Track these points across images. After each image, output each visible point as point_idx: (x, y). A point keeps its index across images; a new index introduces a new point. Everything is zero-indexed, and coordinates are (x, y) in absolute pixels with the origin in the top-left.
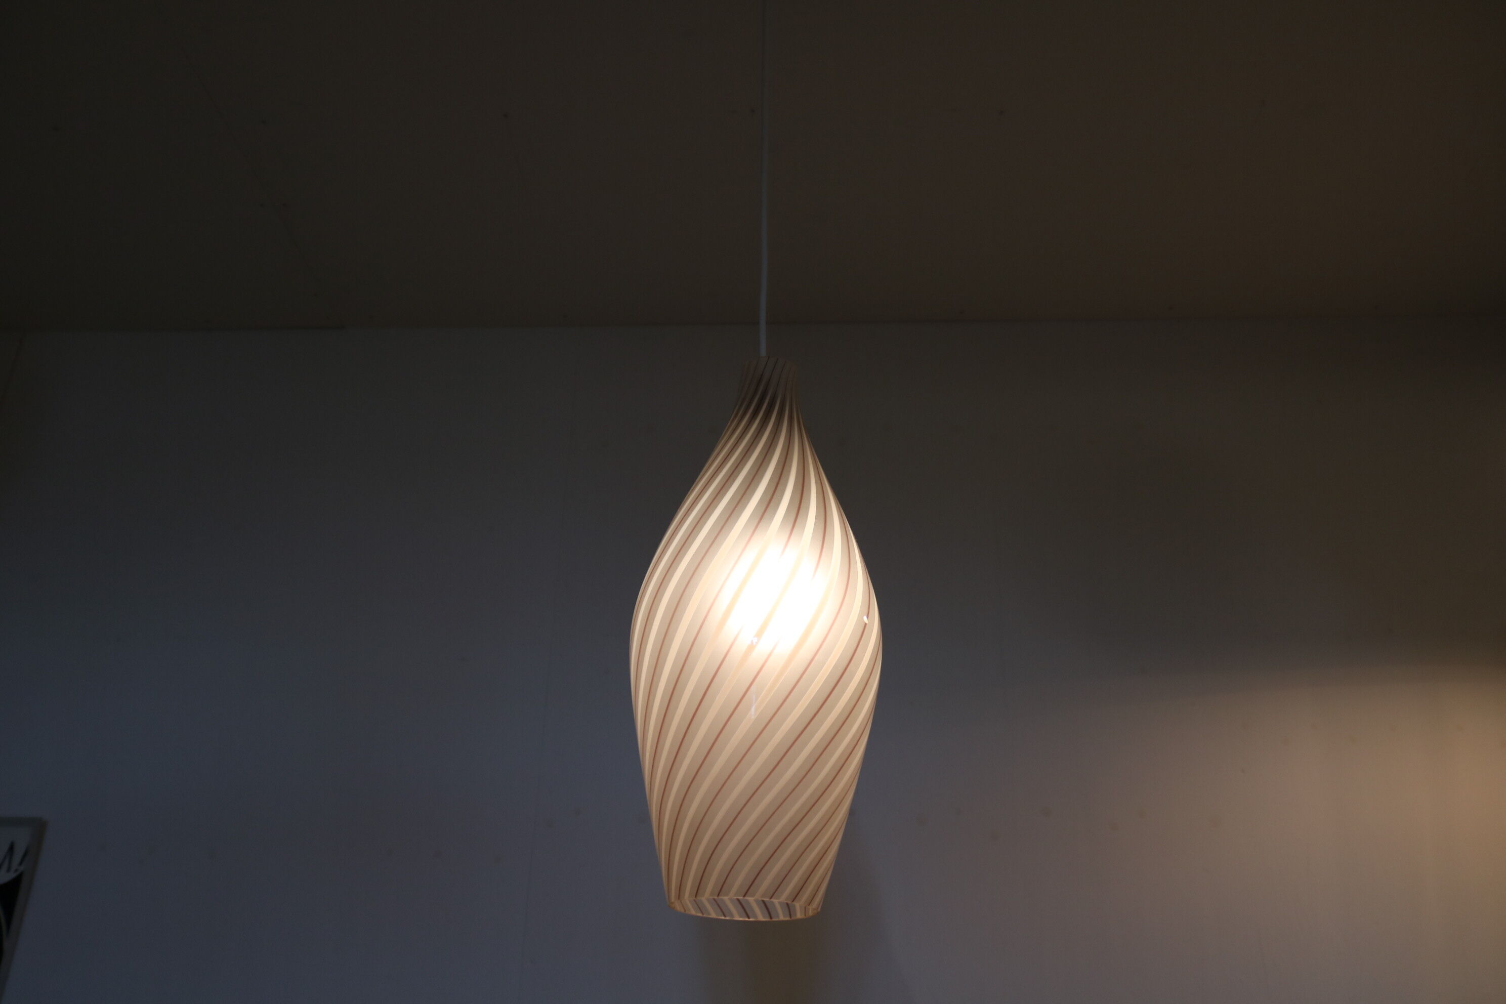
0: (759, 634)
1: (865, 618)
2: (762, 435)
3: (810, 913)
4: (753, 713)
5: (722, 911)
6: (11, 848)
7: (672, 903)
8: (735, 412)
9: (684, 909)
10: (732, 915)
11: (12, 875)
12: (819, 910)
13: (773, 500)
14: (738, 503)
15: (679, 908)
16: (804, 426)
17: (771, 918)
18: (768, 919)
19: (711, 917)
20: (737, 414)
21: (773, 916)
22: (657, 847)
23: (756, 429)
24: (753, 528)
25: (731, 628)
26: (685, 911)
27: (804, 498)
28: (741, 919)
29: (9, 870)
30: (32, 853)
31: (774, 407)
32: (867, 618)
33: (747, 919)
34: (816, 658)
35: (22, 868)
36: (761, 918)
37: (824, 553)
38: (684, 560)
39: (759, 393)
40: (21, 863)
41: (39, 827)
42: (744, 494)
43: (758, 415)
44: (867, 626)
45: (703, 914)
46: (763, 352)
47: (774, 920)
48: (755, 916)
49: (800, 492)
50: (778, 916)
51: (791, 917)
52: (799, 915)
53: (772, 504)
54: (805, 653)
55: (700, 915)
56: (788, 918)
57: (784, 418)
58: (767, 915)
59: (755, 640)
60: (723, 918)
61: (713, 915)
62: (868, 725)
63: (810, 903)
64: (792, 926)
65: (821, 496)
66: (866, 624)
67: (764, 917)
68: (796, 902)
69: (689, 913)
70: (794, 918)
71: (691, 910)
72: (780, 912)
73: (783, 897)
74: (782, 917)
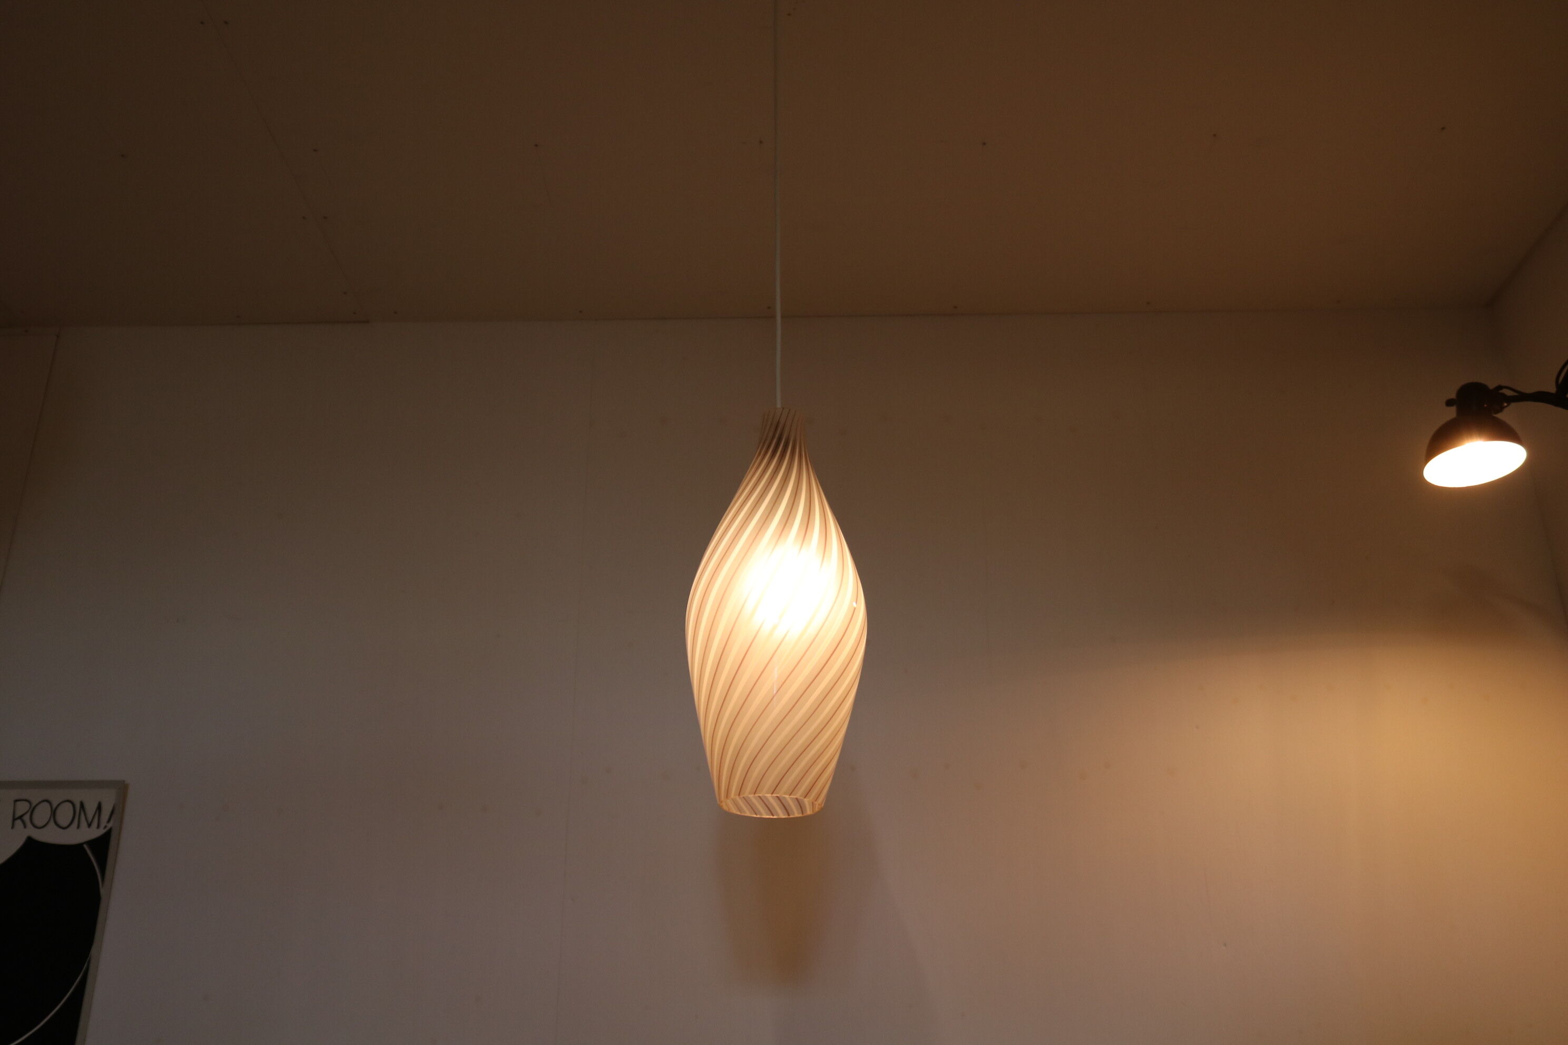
1: (855, 605)
2: (780, 470)
3: (817, 809)
4: (775, 675)
5: (753, 810)
6: (99, 808)
7: (722, 803)
8: (758, 453)
10: (761, 814)
11: (102, 831)
12: (823, 805)
14: (763, 525)
15: (725, 808)
17: (789, 816)
18: (787, 817)
19: (746, 815)
20: (760, 453)
21: (790, 812)
22: (710, 770)
23: (775, 465)
24: (775, 540)
27: (810, 520)
28: (768, 817)
29: (98, 827)
30: (117, 812)
31: (788, 449)
32: (856, 602)
33: (772, 817)
35: (109, 826)
36: (782, 815)
37: (825, 559)
39: (777, 436)
40: (109, 821)
41: (122, 788)
42: (767, 518)
43: (776, 453)
45: (741, 813)
46: (779, 406)
47: (791, 816)
48: (777, 814)
49: (808, 515)
50: (793, 813)
51: (802, 814)
52: (809, 812)
53: (788, 525)
55: (739, 813)
56: (800, 815)
57: (795, 456)
58: (786, 814)
60: (755, 816)
61: (749, 814)
62: (856, 681)
63: (817, 799)
64: (804, 820)
65: (823, 517)
66: (855, 609)
67: (784, 815)
68: (806, 801)
69: (731, 811)
70: (805, 815)
71: (734, 811)
72: (795, 811)
73: (799, 794)
74: (796, 814)
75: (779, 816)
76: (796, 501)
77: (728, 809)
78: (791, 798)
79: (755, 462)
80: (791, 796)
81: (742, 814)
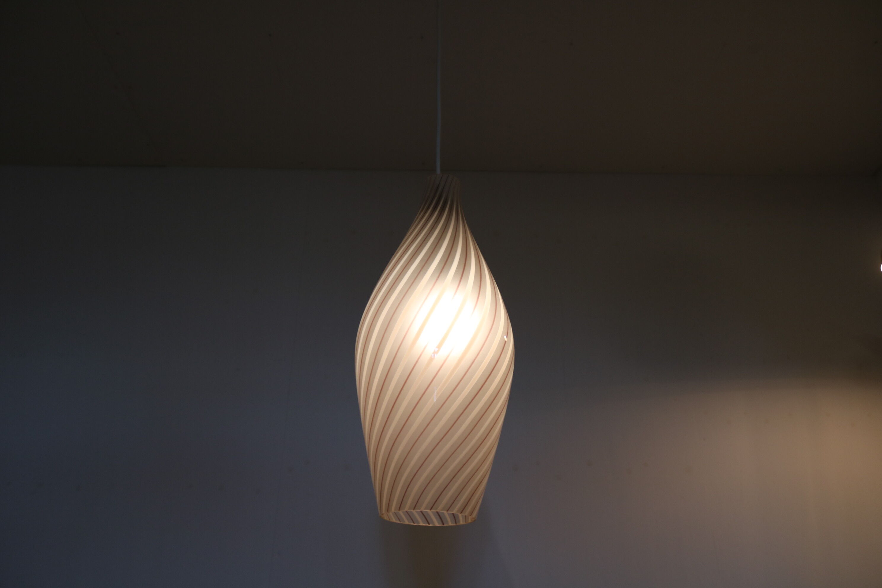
0: (439, 346)
1: (505, 337)
3: (470, 521)
5: (412, 519)
7: (383, 514)
8: (422, 207)
9: (389, 518)
10: (418, 523)
12: (475, 519)
13: (448, 261)
14: (426, 262)
15: (386, 518)
16: (465, 219)
17: (443, 524)
18: (441, 525)
19: (405, 523)
21: (444, 522)
23: (435, 218)
24: (436, 278)
25: (421, 343)
26: (389, 519)
27: (467, 260)
28: (424, 525)
31: (447, 206)
32: (507, 337)
33: (428, 525)
34: (477, 359)
36: (437, 524)
37: (480, 297)
38: (390, 300)
39: (437, 196)
42: (430, 257)
44: (507, 342)
45: (400, 521)
46: (438, 172)
47: (445, 525)
48: (433, 523)
49: (464, 257)
50: (447, 523)
51: (456, 524)
52: (462, 522)
53: (448, 263)
54: (470, 356)
55: (399, 522)
56: (454, 524)
57: (453, 212)
58: (440, 522)
59: (437, 349)
60: (413, 524)
61: (407, 522)
63: (470, 515)
64: (458, 530)
65: (478, 260)
66: (506, 341)
67: (439, 524)
68: (460, 515)
69: (391, 520)
70: (458, 524)
71: (394, 520)
72: (449, 519)
73: (455, 510)
74: (450, 523)
75: (434, 524)
76: (454, 245)
77: (388, 519)
78: (448, 514)
79: (420, 214)
80: (448, 512)
81: (402, 523)
